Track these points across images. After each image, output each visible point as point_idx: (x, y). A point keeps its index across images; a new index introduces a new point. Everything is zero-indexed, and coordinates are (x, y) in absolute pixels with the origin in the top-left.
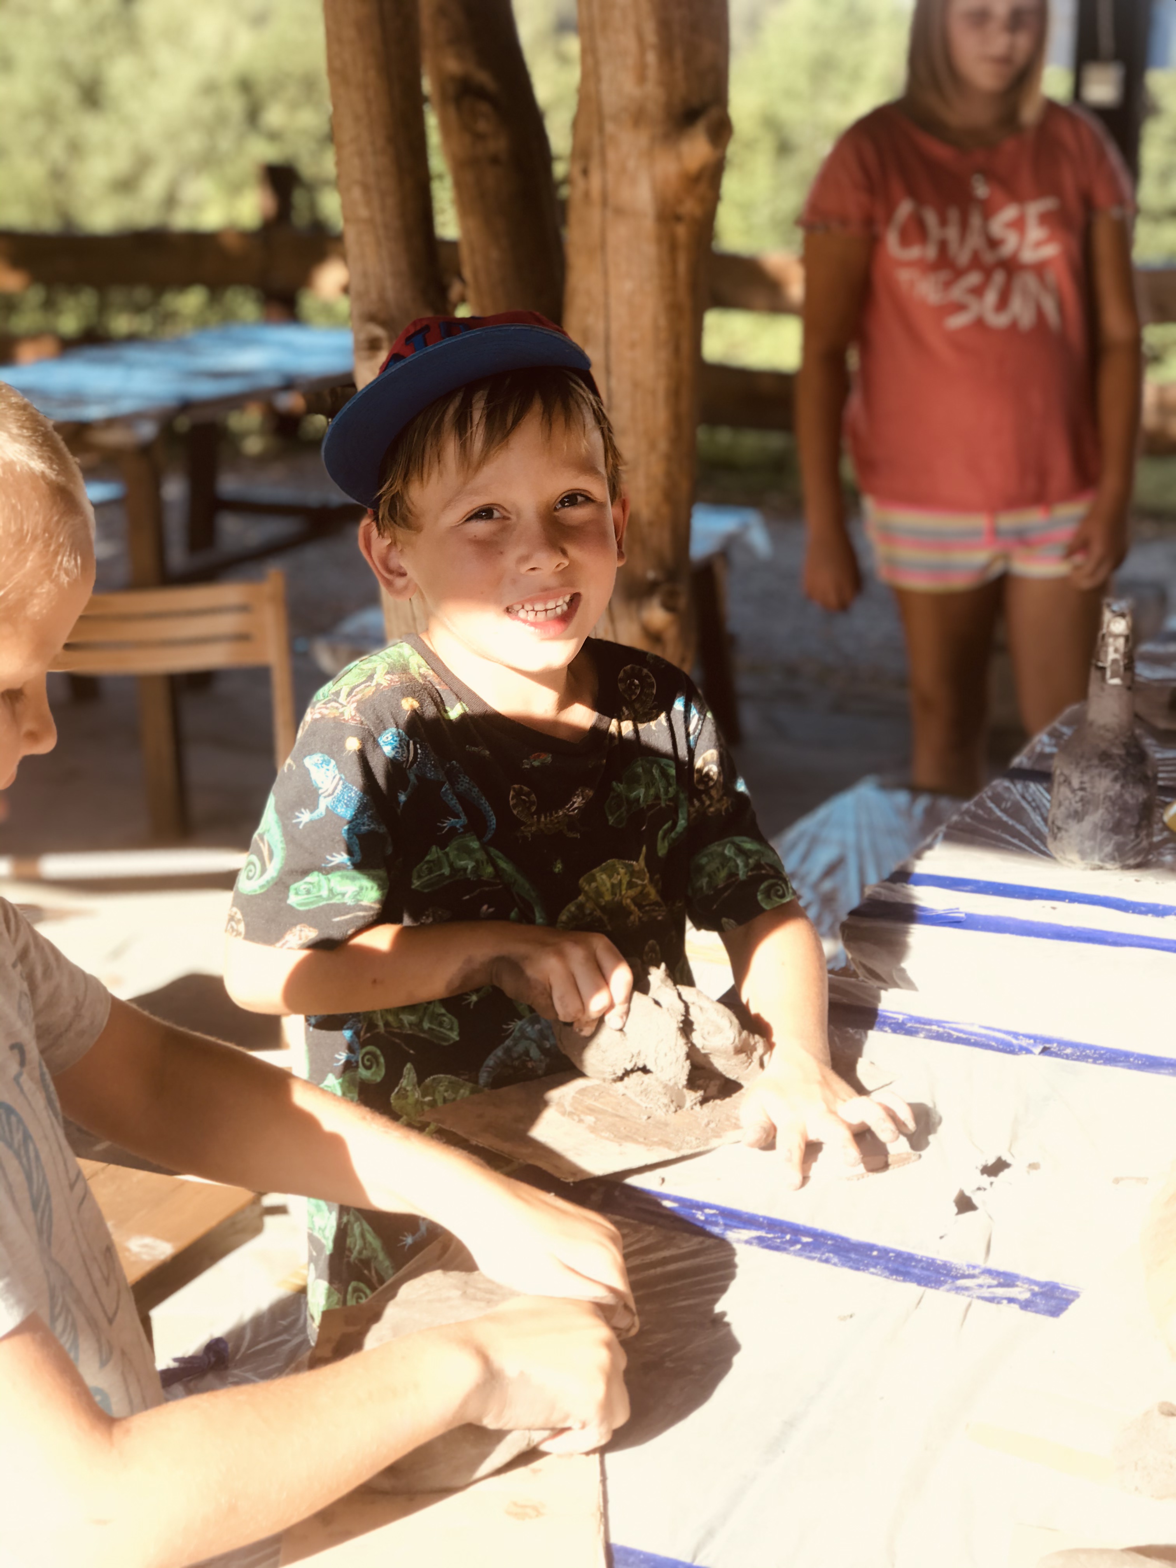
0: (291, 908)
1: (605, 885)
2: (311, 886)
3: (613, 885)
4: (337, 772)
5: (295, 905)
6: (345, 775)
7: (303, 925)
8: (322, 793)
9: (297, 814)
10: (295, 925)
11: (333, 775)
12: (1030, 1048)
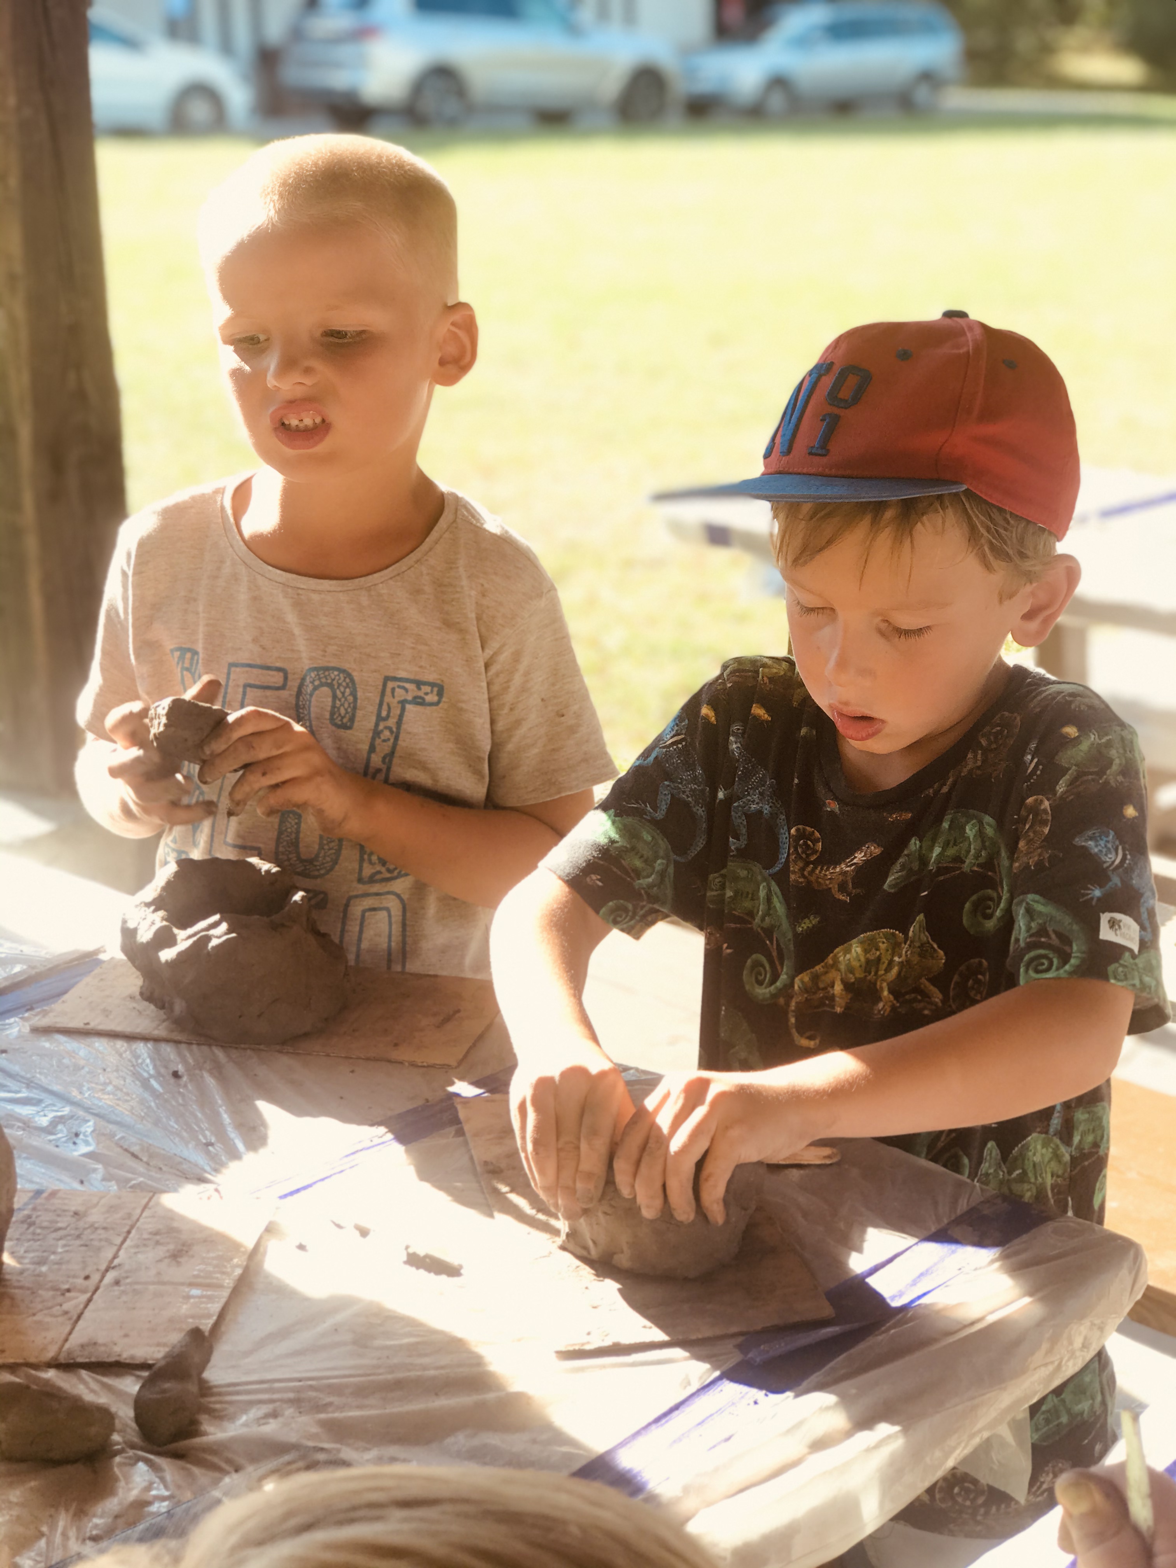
3: (868, 962)
4: (684, 731)
11: (678, 732)
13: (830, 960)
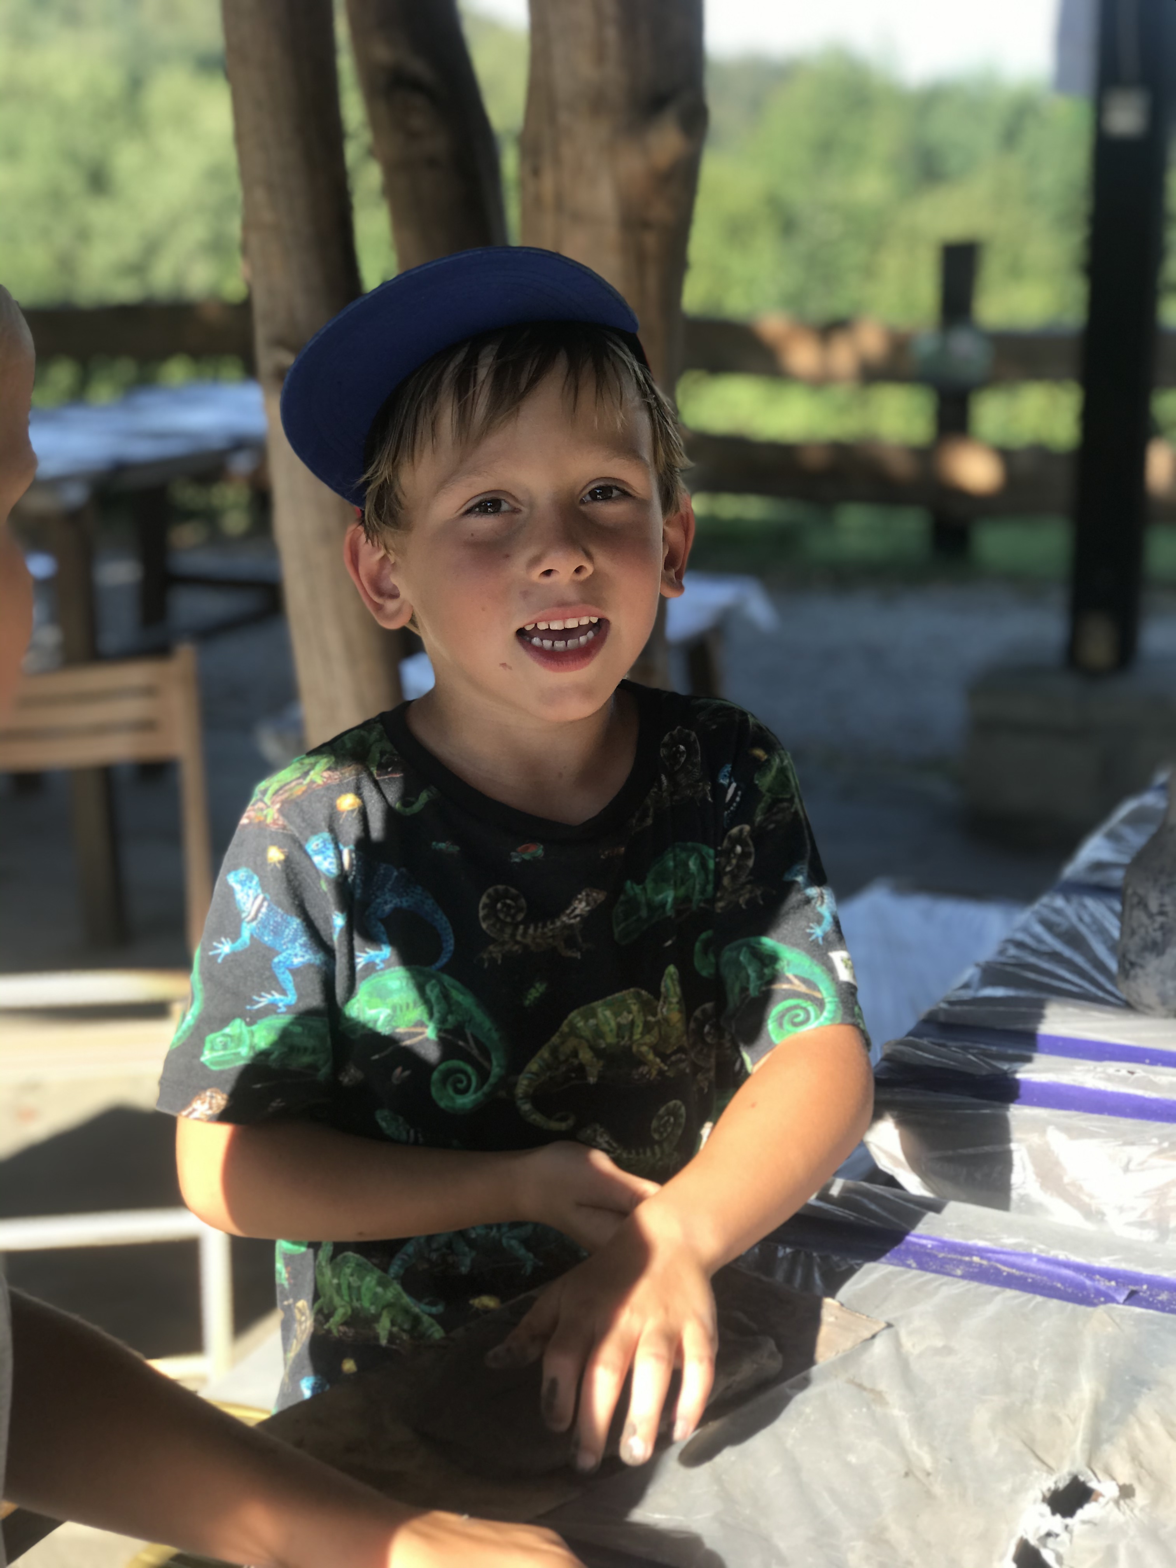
0: (203, 1066)
1: (609, 1024)
2: (229, 1039)
3: (619, 1026)
4: (259, 891)
5: (208, 1064)
6: (270, 894)
7: (213, 1089)
8: (246, 917)
9: (215, 944)
10: (204, 1089)
11: (255, 894)
12: (1111, 1292)
13: (564, 1028)
